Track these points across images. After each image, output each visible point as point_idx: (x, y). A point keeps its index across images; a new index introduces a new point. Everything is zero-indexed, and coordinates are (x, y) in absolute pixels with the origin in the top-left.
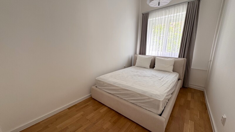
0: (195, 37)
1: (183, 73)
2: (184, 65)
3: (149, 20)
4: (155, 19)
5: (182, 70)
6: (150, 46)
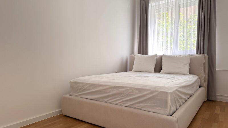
0: (214, 24)
1: (205, 75)
2: (205, 64)
4: (159, 5)
5: (203, 71)
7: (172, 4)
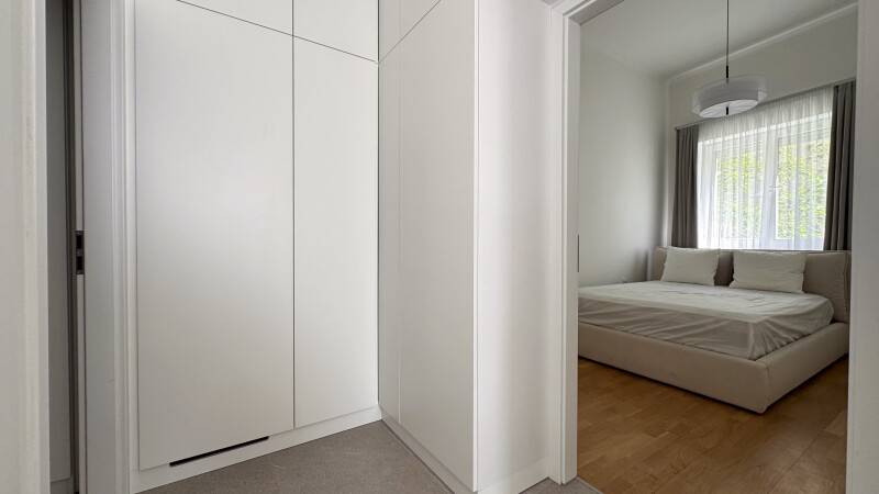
3: (700, 144)
6: (710, 221)
7: (758, 139)
